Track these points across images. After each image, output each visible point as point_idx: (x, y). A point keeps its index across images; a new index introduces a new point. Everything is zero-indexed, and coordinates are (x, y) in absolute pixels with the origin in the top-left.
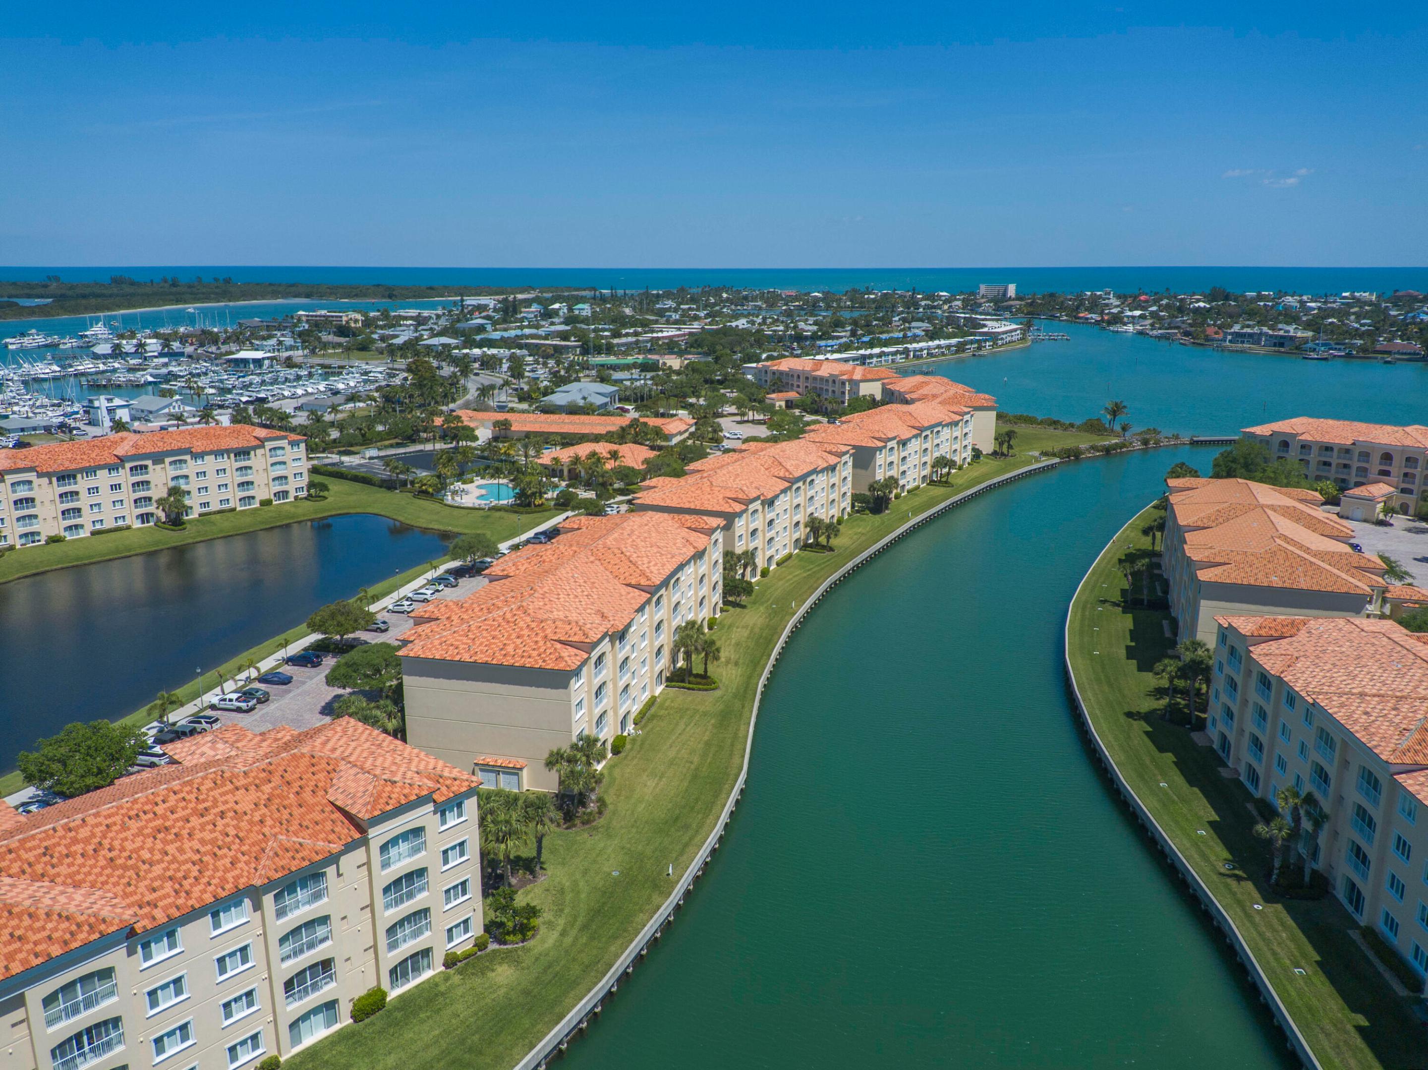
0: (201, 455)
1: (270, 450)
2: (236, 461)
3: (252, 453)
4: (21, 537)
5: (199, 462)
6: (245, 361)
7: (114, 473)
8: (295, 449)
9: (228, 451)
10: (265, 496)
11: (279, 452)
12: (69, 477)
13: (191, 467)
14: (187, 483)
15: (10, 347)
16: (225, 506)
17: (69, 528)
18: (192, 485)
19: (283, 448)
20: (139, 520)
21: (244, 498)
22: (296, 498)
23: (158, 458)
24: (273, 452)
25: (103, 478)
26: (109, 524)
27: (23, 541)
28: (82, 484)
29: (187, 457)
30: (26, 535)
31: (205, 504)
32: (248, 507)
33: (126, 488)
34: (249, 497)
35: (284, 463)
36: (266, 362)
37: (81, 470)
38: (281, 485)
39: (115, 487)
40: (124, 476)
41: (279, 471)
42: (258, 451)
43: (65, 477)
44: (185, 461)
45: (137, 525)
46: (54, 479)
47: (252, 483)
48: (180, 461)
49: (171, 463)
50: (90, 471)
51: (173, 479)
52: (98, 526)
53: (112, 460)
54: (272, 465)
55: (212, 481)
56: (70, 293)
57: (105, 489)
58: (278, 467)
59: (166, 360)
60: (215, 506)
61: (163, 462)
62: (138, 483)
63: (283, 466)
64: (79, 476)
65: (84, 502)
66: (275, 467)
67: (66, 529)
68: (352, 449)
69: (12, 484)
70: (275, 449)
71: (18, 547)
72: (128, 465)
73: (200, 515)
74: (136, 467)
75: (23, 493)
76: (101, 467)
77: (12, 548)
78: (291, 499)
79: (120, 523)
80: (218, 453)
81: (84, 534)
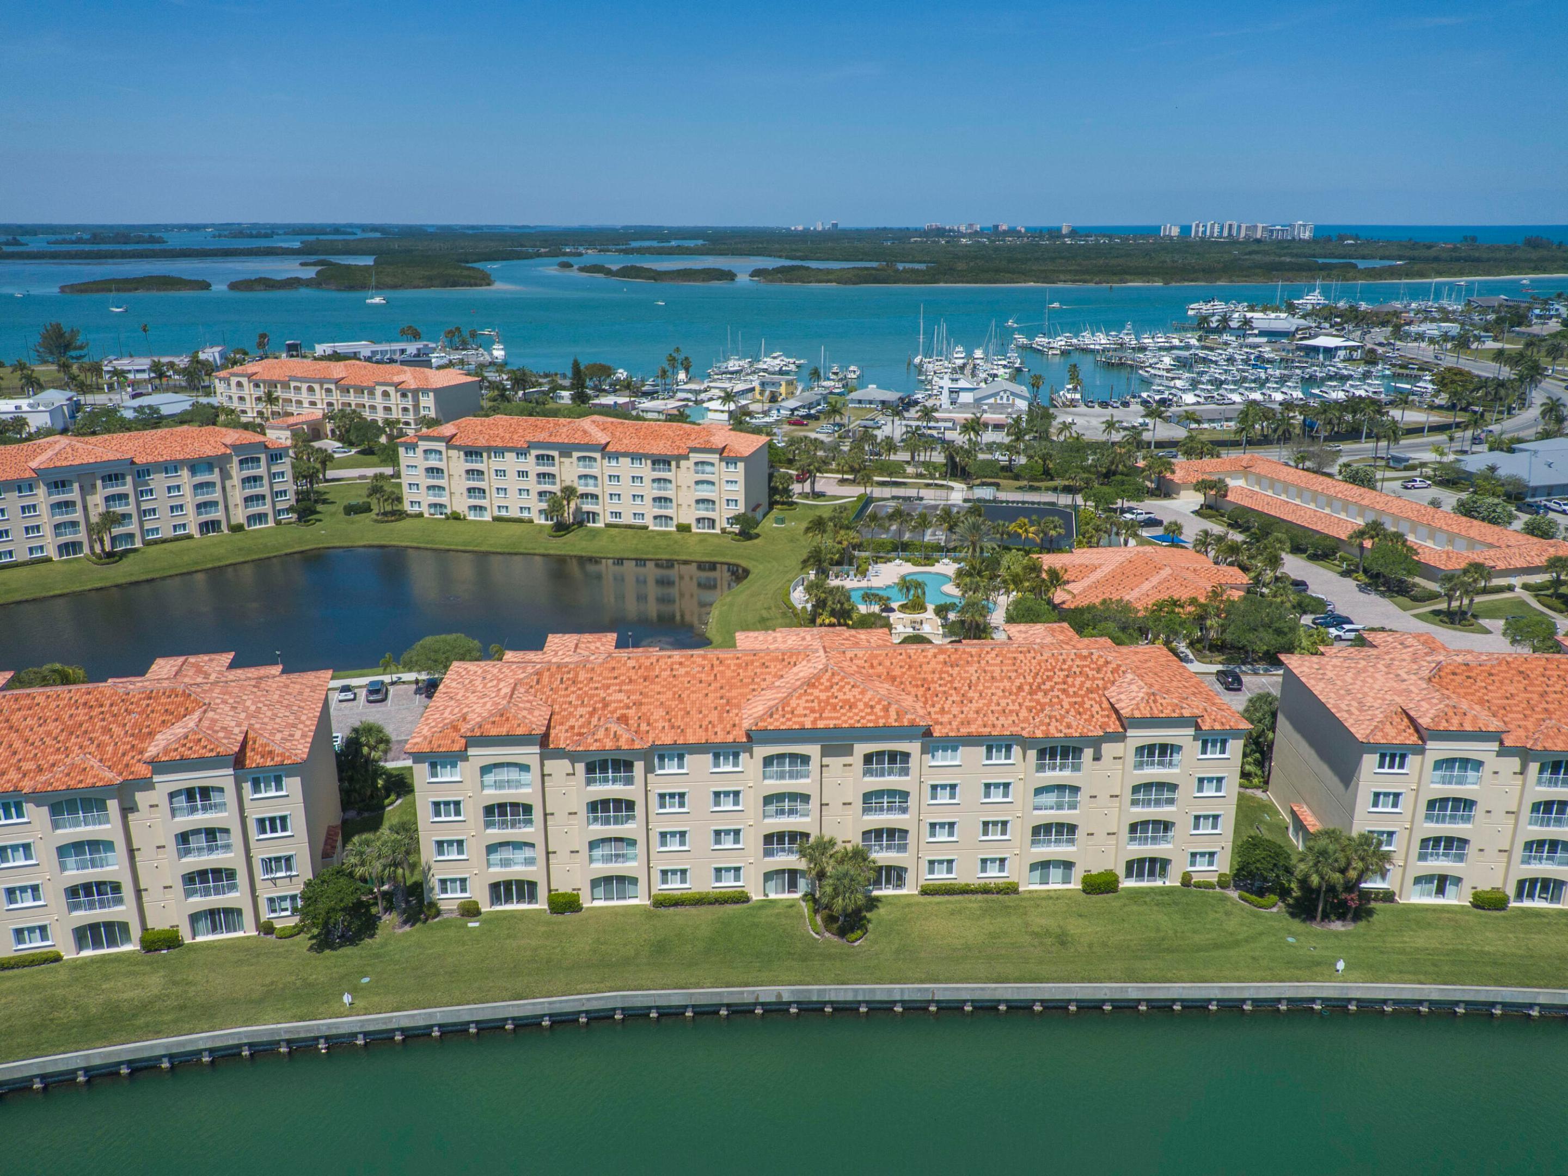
0: (616, 456)
1: (696, 464)
2: (654, 470)
3: (673, 464)
4: (430, 506)
5: (614, 463)
6: (1316, 349)
7: (522, 459)
8: (732, 468)
9: (646, 456)
10: (684, 521)
11: (708, 469)
12: (476, 453)
13: (602, 467)
14: (596, 486)
15: (1191, 313)
16: (638, 522)
17: (474, 508)
18: (604, 488)
19: (712, 464)
20: (543, 516)
21: (661, 517)
22: (724, 531)
23: (566, 451)
24: (700, 467)
25: (510, 462)
26: (514, 513)
27: (432, 511)
28: (488, 464)
29: (598, 455)
30: (435, 505)
31: (617, 514)
32: (663, 529)
33: (532, 477)
34: (666, 517)
35: (713, 483)
36: (1341, 353)
37: (489, 449)
38: (707, 510)
39: (523, 474)
40: (530, 464)
41: (705, 492)
42: (683, 463)
43: (472, 453)
44: (595, 460)
45: (540, 520)
46: (462, 453)
47: (671, 500)
48: (590, 458)
49: (579, 459)
50: (500, 451)
51: (580, 477)
52: (503, 513)
53: (522, 444)
54: (697, 483)
55: (626, 488)
56: (1444, 255)
57: (512, 474)
58: (705, 486)
59: (1264, 340)
60: (627, 519)
61: (571, 457)
62: (544, 475)
63: (710, 487)
64: (485, 455)
65: (490, 483)
66: (700, 487)
67: (470, 508)
68: (1036, 484)
69: (425, 451)
70: (703, 463)
71: (426, 515)
72: (534, 452)
73: (608, 525)
74: (543, 456)
75: (433, 463)
76: (510, 450)
77: (420, 515)
78: (718, 531)
79: (525, 515)
80: (636, 457)
81: (487, 517)
